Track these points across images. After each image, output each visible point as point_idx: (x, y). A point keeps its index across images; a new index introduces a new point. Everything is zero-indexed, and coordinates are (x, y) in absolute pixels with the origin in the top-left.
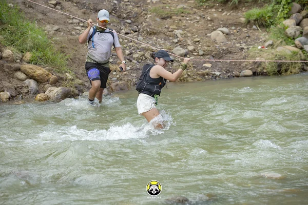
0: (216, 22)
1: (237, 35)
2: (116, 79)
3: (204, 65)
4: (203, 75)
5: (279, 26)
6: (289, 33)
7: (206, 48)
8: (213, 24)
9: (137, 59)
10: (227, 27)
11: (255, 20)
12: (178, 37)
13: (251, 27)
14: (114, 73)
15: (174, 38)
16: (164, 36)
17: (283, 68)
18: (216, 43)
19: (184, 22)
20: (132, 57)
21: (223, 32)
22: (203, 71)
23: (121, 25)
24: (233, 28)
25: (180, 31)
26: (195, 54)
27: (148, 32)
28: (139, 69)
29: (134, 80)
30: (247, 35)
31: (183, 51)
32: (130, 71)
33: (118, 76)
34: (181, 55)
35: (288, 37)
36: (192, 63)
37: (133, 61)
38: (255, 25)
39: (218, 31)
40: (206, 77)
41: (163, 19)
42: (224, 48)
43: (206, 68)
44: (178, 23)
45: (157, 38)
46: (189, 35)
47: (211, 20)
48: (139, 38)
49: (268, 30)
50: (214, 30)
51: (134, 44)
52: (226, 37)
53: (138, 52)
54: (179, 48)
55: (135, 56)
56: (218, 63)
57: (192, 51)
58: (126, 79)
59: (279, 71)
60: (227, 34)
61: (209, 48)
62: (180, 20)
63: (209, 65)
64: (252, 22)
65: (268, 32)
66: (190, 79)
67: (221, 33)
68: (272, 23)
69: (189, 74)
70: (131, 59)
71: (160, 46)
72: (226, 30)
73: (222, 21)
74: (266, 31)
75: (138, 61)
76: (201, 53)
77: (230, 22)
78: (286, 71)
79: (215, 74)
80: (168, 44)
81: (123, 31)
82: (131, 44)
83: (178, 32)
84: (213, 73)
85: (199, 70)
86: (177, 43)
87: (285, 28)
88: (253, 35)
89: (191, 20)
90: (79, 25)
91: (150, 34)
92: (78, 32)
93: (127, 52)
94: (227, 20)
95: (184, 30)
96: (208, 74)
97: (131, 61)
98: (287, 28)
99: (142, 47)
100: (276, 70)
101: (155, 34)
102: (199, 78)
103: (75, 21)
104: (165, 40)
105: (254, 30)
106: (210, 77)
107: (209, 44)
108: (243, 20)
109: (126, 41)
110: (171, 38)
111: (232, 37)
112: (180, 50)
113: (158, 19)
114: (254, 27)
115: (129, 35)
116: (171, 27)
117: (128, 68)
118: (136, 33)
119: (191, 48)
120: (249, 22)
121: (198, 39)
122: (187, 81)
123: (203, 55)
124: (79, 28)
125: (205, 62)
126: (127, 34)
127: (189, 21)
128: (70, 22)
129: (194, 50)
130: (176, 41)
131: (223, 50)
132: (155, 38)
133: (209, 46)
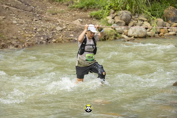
0: (77, 16)
1: (86, 23)
2: (27, 41)
3: (70, 35)
4: (69, 40)
5: (105, 19)
6: (109, 22)
7: (71, 27)
8: (75, 18)
9: (39, 32)
10: (82, 19)
11: (94, 16)
12: (59, 22)
13: (92, 19)
14: (27, 38)
15: (57, 23)
16: (53, 22)
17: (107, 37)
18: (76, 26)
19: (63, 16)
20: (37, 31)
21: (80, 21)
22: (69, 38)
23: (34, 17)
24: (84, 19)
25: (60, 20)
26: (66, 30)
27: (45, 20)
28: (39, 36)
29: (36, 41)
30: (90, 22)
31: (61, 29)
32: (35, 37)
33: (29, 39)
34: (59, 31)
35: (109, 24)
36: (64, 34)
37: (37, 32)
38: (94, 18)
39: (77, 20)
40: (71, 40)
41: (53, 14)
42: (80, 28)
43: (71, 37)
44: (60, 16)
45: (50, 23)
46: (64, 21)
47: (75, 16)
48: (41, 23)
49: (100, 20)
50: (76, 20)
51: (39, 25)
52: (81, 23)
53: (40, 29)
54: (59, 27)
55: (38, 30)
56: (77, 34)
57: (65, 29)
58: (32, 41)
59: (105, 39)
60: (82, 22)
61: (73, 28)
62: (61, 15)
63: (72, 35)
64: (93, 17)
65: (100, 22)
66: (63, 42)
67: (79, 21)
68: (102, 18)
69: (63, 39)
70: (36, 31)
71: (50, 26)
72: (81, 20)
73: (79, 16)
74: (99, 21)
75: (39, 33)
76: (69, 29)
77: (83, 17)
78: (108, 39)
79: (75, 39)
80: (54, 25)
81: (34, 19)
82: (37, 25)
83: (59, 20)
84: (74, 39)
85: (68, 37)
86: (58, 25)
87: (107, 20)
88: (93, 22)
89: (65, 15)
90: (15, 16)
91: (47, 21)
92: (14, 19)
93: (35, 28)
94: (82, 16)
95: (62, 19)
96: (72, 39)
97: (36, 33)
98: (108, 20)
99: (42, 27)
100: (103, 39)
101: (49, 21)
102: (67, 41)
103: (13, 15)
104: (53, 24)
105: (94, 20)
106: (73, 41)
107: (73, 26)
108: (89, 16)
109: (35, 24)
110: (56, 23)
111: (84, 23)
112: (59, 28)
113: (51, 15)
114: (94, 19)
115: (37, 21)
116: (56, 18)
117: (34, 36)
118: (40, 21)
119: (64, 27)
120: (91, 17)
121: (68, 24)
122: (62, 42)
123: (70, 30)
124: (14, 17)
125: (71, 34)
126: (36, 20)
127: (65, 16)
128: (11, 15)
129: (66, 28)
130: (58, 24)
131: (79, 29)
132: (48, 23)
133: (73, 27)
